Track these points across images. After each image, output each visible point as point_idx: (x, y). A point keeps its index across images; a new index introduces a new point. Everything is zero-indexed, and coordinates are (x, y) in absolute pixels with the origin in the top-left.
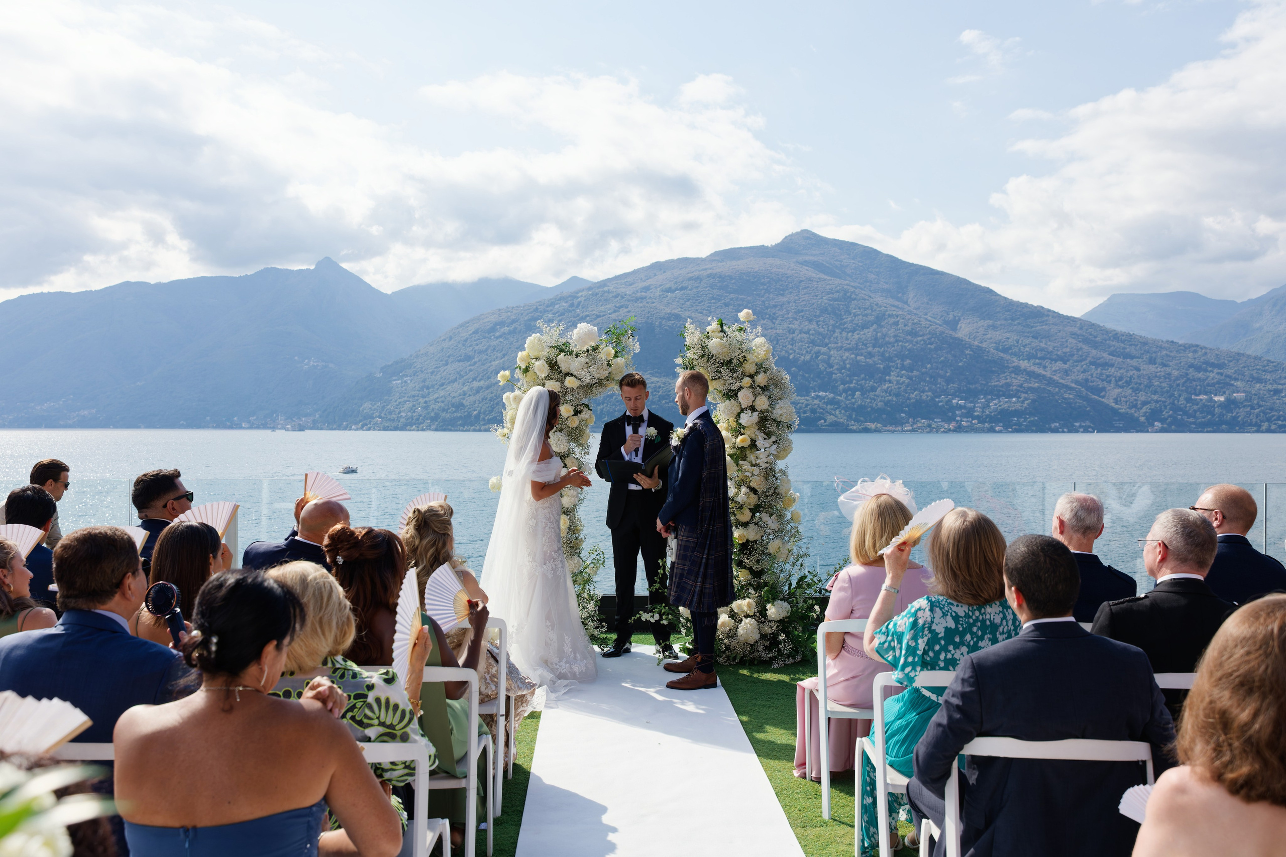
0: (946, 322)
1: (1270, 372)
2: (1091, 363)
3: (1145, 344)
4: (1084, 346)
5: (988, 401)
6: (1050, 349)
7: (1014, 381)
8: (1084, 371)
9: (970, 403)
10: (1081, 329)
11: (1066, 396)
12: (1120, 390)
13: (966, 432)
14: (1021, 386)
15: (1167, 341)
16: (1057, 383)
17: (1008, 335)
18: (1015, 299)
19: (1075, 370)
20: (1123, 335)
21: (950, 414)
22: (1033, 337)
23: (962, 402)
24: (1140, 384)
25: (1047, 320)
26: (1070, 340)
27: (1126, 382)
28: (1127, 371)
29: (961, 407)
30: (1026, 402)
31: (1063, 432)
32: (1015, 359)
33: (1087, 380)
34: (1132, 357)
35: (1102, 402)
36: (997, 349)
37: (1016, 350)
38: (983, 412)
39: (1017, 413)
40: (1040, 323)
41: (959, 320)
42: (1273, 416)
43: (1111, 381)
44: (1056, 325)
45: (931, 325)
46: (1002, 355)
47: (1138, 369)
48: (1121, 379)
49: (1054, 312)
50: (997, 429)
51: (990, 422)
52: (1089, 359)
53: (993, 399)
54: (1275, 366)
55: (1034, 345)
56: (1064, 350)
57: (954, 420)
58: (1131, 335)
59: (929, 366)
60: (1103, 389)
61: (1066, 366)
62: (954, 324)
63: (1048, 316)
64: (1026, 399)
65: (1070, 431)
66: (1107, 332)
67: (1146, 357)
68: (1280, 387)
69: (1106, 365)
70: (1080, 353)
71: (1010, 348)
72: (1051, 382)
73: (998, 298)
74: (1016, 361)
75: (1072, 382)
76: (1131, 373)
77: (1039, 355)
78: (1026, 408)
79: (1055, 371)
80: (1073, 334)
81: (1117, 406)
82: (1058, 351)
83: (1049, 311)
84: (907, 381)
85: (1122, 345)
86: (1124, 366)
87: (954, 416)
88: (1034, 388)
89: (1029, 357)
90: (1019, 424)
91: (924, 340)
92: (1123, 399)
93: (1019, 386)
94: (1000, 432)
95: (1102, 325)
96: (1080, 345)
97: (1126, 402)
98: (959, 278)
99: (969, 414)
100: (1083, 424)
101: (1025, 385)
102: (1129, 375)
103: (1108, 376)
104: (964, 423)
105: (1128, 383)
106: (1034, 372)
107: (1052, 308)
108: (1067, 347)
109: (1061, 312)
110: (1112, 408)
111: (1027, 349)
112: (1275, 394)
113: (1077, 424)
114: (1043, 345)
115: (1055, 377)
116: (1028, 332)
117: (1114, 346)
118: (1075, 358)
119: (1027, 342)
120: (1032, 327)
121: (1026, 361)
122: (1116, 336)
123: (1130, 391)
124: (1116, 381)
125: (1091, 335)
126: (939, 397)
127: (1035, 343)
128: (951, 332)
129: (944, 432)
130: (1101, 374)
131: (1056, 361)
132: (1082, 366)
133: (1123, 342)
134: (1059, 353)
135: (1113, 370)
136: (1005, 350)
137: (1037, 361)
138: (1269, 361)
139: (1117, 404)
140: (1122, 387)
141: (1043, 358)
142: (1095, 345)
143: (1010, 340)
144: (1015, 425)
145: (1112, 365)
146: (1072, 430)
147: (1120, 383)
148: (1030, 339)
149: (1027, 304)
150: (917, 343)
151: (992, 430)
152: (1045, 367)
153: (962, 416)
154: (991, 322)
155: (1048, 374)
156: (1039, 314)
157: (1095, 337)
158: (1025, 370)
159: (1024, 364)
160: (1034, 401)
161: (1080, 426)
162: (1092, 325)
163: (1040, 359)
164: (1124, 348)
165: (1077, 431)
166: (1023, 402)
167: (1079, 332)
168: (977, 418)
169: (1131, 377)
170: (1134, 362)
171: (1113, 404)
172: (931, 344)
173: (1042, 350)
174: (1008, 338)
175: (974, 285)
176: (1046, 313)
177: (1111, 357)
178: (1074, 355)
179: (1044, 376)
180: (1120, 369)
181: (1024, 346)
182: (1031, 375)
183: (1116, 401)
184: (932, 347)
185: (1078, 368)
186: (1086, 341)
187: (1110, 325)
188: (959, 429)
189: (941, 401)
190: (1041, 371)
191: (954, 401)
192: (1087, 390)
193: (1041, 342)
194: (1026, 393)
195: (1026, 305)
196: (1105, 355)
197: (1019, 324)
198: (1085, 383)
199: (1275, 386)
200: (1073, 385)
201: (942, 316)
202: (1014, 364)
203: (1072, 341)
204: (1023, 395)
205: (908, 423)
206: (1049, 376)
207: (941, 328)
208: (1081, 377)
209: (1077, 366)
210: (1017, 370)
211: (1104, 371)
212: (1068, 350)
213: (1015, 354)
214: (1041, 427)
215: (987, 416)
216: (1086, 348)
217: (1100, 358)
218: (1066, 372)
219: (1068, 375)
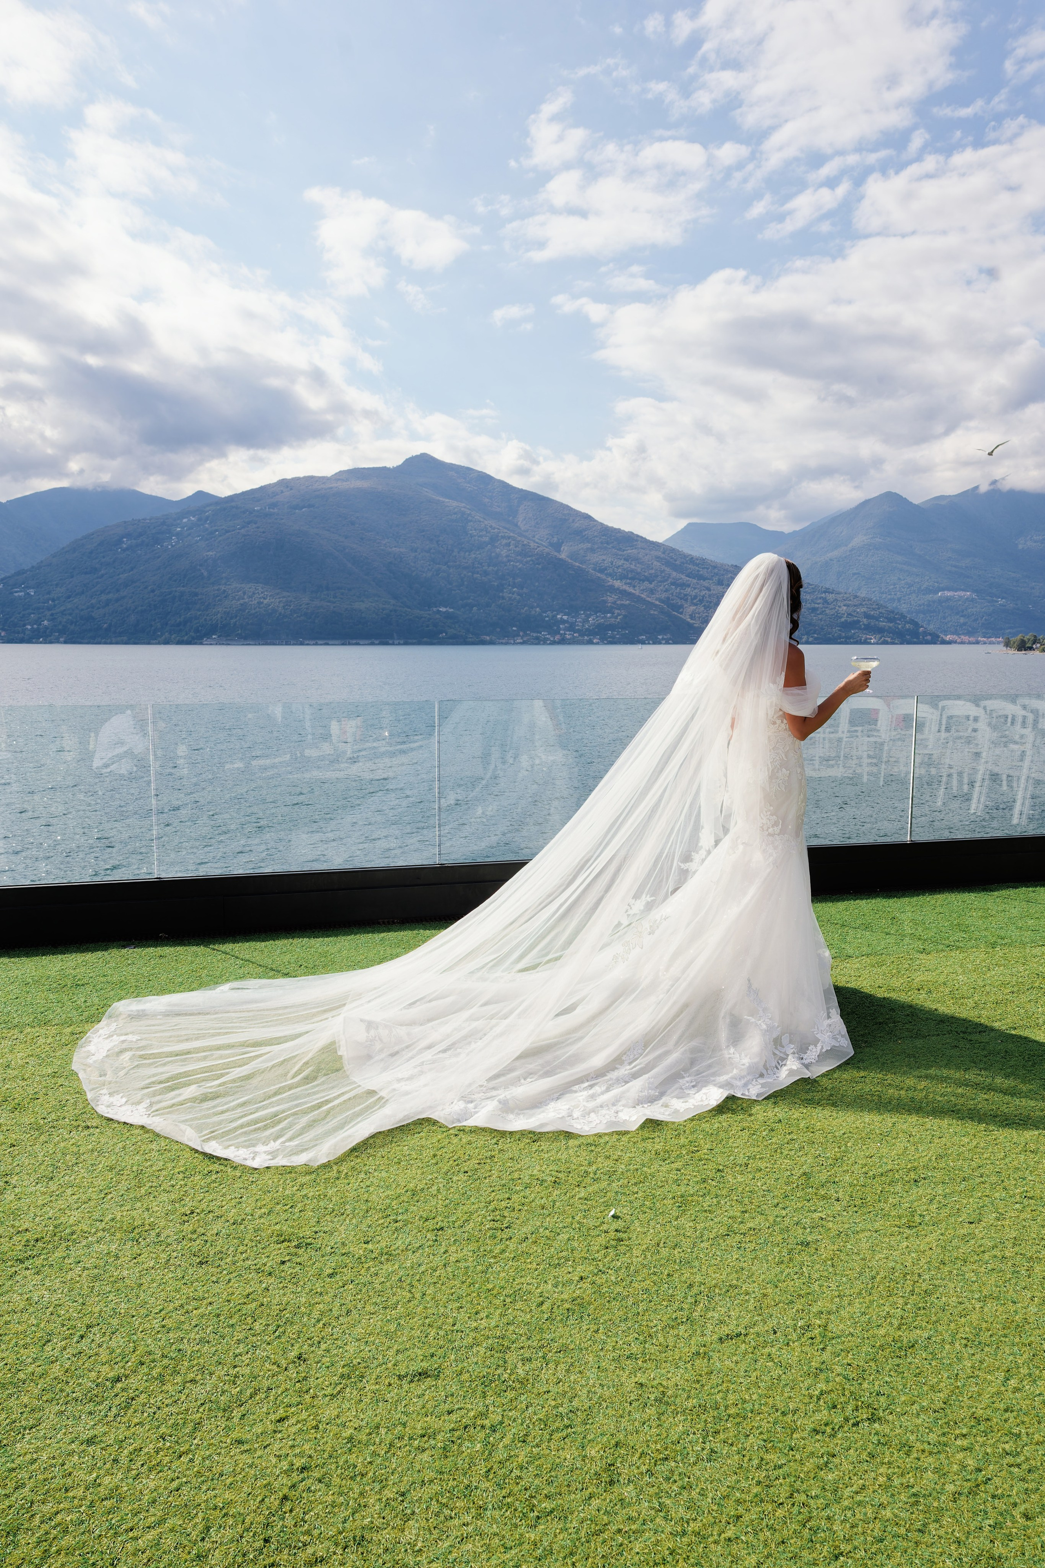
0: (551, 544)
1: (809, 593)
2: (672, 584)
3: (715, 567)
4: (666, 569)
5: (588, 616)
6: (639, 570)
7: (609, 599)
8: (666, 591)
9: (573, 617)
10: (664, 553)
11: (652, 612)
12: (695, 607)
13: (569, 644)
14: (614, 603)
15: (732, 565)
16: (645, 600)
17: (604, 557)
18: (610, 525)
19: (659, 589)
20: (697, 559)
21: (555, 628)
22: (625, 559)
23: (565, 617)
24: (711, 602)
25: (636, 545)
26: (655, 563)
27: (700, 600)
28: (700, 591)
29: (563, 622)
30: (619, 617)
31: (649, 644)
32: (609, 579)
33: (668, 598)
34: (705, 579)
35: (681, 618)
36: (594, 569)
37: (610, 570)
38: (583, 626)
39: (612, 627)
40: (630, 547)
41: (563, 543)
42: (811, 630)
43: (687, 599)
44: (644, 549)
45: (539, 547)
46: (599, 575)
47: (709, 589)
48: (695, 597)
49: (642, 537)
50: (595, 641)
51: (588, 636)
52: (670, 580)
53: (591, 615)
54: (813, 588)
55: (625, 567)
56: (651, 572)
57: (559, 633)
58: (704, 560)
59: (537, 584)
60: (682, 606)
61: (652, 586)
62: (557, 547)
63: (637, 541)
64: (619, 615)
65: (654, 643)
66: (685, 556)
67: (716, 579)
68: (817, 606)
69: (684, 585)
70: (663, 574)
71: (606, 569)
72: (639, 599)
73: (595, 523)
74: (611, 581)
75: (656, 600)
76: (704, 592)
77: (630, 576)
78: (619, 622)
79: (643, 590)
80: (658, 558)
81: (692, 621)
82: (645, 572)
83: (638, 536)
84: (518, 597)
85: (697, 568)
86: (698, 586)
87: (559, 629)
88: (625, 605)
89: (622, 578)
90: (613, 637)
91: (532, 561)
92: (697, 615)
93: (613, 603)
94: (597, 644)
95: (680, 550)
96: (663, 567)
97: (699, 618)
98: (562, 504)
99: (572, 628)
100: (665, 637)
101: (618, 602)
102: (702, 594)
103: (686, 595)
104: (568, 637)
105: (701, 601)
106: (625, 591)
107: (640, 534)
108: (652, 569)
109: (648, 538)
110: (688, 623)
111: (620, 570)
112: (812, 612)
113: (660, 637)
114: (633, 567)
115: (642, 595)
116: (621, 555)
117: (690, 569)
118: (659, 579)
119: (620, 564)
120: (624, 551)
121: (619, 581)
122: (692, 560)
123: (703, 609)
124: (692, 599)
125: (672, 558)
126: (545, 612)
127: (627, 565)
128: (556, 554)
129: (550, 644)
130: (680, 593)
131: (644, 581)
132: (664, 586)
133: (697, 565)
134: (646, 574)
135: (689, 590)
136: (601, 571)
137: (628, 581)
138: (808, 583)
139: (692, 619)
140: (696, 605)
141: (633, 579)
142: (675, 568)
143: (605, 562)
144: (610, 637)
145: (689, 586)
146: (657, 642)
147: (695, 601)
148: (622, 562)
149: (620, 529)
150: (527, 562)
151: (590, 642)
152: (634, 587)
153: (566, 629)
154: (589, 545)
155: (637, 593)
156: (630, 539)
157: (676, 561)
158: (618, 589)
159: (617, 584)
160: (625, 616)
161: (663, 639)
162: (673, 550)
163: (630, 579)
164: (698, 571)
165: (660, 643)
166: (616, 617)
167: (662, 556)
168: (578, 631)
169: (703, 596)
170: (706, 583)
171: (689, 620)
172: (539, 564)
173: (632, 571)
174: (604, 560)
175: (575, 510)
176: (635, 538)
177: (688, 579)
178: (658, 576)
179: (634, 594)
180: (695, 589)
181: (618, 567)
182: (624, 593)
183: (692, 617)
184: (540, 567)
185: (661, 588)
186: (668, 564)
187: (687, 551)
188: (563, 641)
189: (548, 617)
190: (631, 590)
191: (558, 616)
192: (668, 606)
193: (631, 564)
194: (619, 609)
195: (619, 531)
196: (683, 577)
197: (613, 547)
198: (667, 601)
199: (813, 605)
200: (657, 603)
201: (547, 539)
202: (609, 584)
203: (657, 564)
204: (616, 611)
205: (519, 636)
206: (637, 594)
207: (547, 550)
208: (663, 596)
209: (660, 586)
210: (612, 589)
211: (682, 591)
212: (653, 571)
213: (610, 575)
214: (630, 639)
215: (587, 629)
216: (668, 570)
217: (679, 579)
218: (652, 592)
219: (653, 594)
